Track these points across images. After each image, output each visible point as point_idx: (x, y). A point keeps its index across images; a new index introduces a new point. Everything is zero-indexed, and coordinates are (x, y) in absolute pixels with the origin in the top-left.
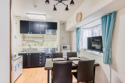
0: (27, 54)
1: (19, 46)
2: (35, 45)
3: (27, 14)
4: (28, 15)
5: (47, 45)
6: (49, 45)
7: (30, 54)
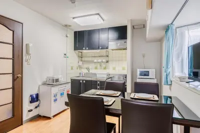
0: (81, 81)
1: (72, 69)
2: (96, 68)
3: (73, 18)
4: (75, 20)
5: (114, 69)
6: (117, 69)
7: (84, 81)
